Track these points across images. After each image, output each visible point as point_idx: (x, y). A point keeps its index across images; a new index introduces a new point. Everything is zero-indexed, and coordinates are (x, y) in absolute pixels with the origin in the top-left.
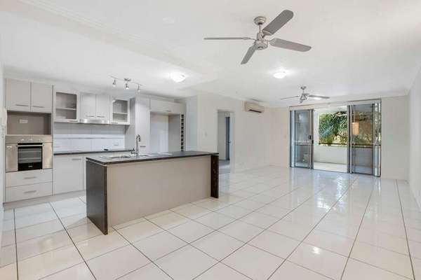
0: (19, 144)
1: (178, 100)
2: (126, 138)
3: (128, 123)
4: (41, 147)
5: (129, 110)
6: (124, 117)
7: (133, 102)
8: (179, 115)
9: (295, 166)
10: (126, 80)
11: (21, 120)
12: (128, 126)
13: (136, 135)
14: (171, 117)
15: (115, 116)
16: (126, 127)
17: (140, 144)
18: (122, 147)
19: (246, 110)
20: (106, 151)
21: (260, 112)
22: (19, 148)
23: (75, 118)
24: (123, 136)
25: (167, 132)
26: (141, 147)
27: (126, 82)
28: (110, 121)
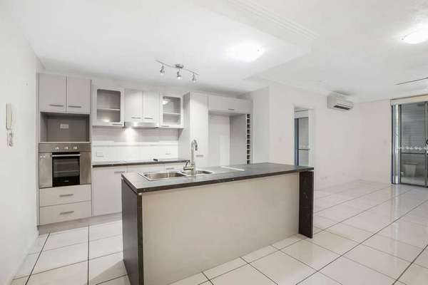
0: (54, 153)
1: (241, 96)
2: (179, 145)
3: (181, 126)
4: (78, 157)
5: (182, 110)
6: (177, 119)
7: (187, 98)
8: (243, 115)
9: (400, 183)
10: (178, 67)
11: (61, 125)
12: (182, 129)
13: (192, 140)
14: (233, 118)
15: (166, 117)
16: (179, 131)
17: (196, 153)
18: (175, 156)
19: (328, 107)
20: (156, 162)
21: (347, 109)
22: (53, 158)
23: (119, 121)
24: (176, 143)
25: (228, 137)
26: (197, 156)
27: (178, 70)
28: (159, 123)
